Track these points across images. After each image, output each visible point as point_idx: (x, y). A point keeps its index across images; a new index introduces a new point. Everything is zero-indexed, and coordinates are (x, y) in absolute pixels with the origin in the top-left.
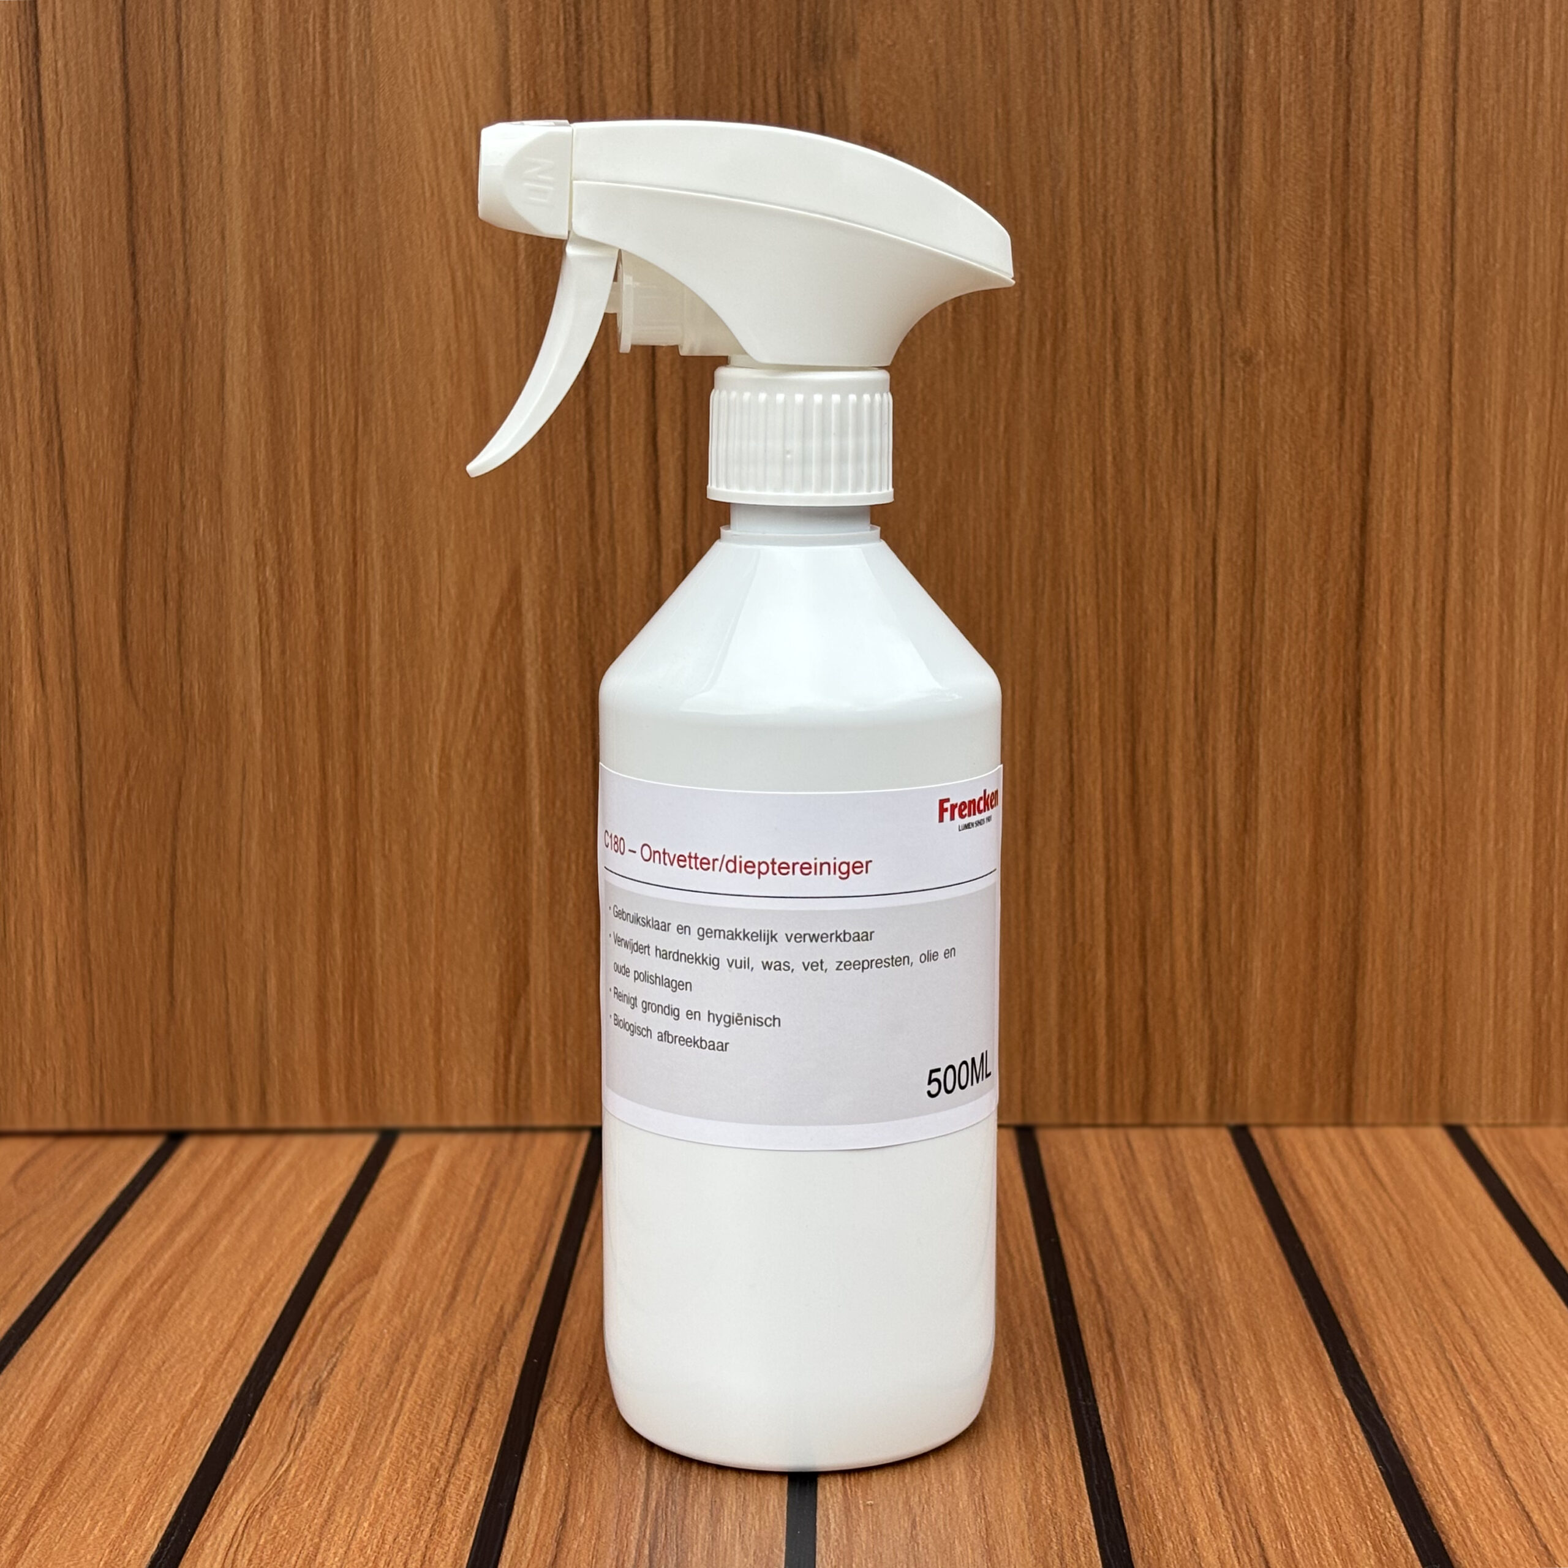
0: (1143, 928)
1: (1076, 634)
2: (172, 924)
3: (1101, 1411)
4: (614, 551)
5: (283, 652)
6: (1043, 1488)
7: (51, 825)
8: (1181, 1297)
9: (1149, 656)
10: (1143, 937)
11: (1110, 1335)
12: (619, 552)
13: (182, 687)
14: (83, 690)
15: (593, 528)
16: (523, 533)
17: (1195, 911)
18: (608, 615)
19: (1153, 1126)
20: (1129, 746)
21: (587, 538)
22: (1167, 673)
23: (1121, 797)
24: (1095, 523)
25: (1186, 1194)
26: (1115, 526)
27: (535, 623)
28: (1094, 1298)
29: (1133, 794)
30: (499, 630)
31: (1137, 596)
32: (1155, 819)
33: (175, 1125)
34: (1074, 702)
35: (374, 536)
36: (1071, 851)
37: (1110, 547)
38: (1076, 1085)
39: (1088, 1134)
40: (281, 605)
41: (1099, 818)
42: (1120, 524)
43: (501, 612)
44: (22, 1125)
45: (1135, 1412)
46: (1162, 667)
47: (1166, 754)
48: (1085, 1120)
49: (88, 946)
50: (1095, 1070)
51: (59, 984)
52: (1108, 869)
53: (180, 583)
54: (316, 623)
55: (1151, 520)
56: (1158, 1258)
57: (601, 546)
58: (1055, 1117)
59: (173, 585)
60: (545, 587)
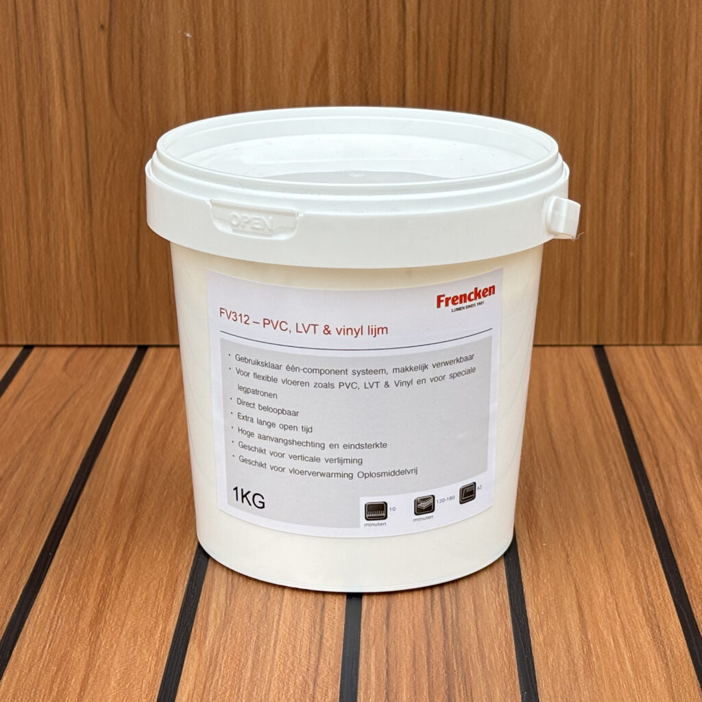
0: (667, 240)
1: (635, 78)
2: (138, 237)
3: (656, 498)
4: (379, 32)
5: (197, 88)
6: (631, 538)
7: (72, 183)
8: (691, 439)
9: (675, 90)
10: (666, 244)
11: (657, 459)
12: (382, 32)
13: (142, 107)
14: (88, 109)
15: (368, 19)
16: (329, 21)
17: (695, 230)
18: (376, 67)
19: (668, 345)
20: (662, 140)
21: (365, 24)
22: (685, 99)
23: (657, 168)
24: (648, 15)
25: (689, 383)
26: (659, 17)
27: (335, 72)
28: (646, 438)
29: (664, 167)
30: (316, 76)
31: (669, 56)
32: (676, 180)
33: (141, 343)
34: (633, 116)
35: (247, 23)
36: (628, 198)
37: (656, 29)
38: (627, 324)
39: (633, 349)
40: (196, 62)
41: (645, 179)
42: (661, 16)
43: (317, 66)
44: (60, 343)
45: (673, 499)
46: (682, 95)
47: (683, 144)
48: (631, 342)
49: (93, 248)
50: (637, 315)
51: (78, 268)
52: (648, 207)
53: (141, 49)
54: (215, 72)
55: (679, 14)
56: (677, 417)
57: (372, 30)
58: (615, 340)
59: (136, 50)
60: (341, 52)
